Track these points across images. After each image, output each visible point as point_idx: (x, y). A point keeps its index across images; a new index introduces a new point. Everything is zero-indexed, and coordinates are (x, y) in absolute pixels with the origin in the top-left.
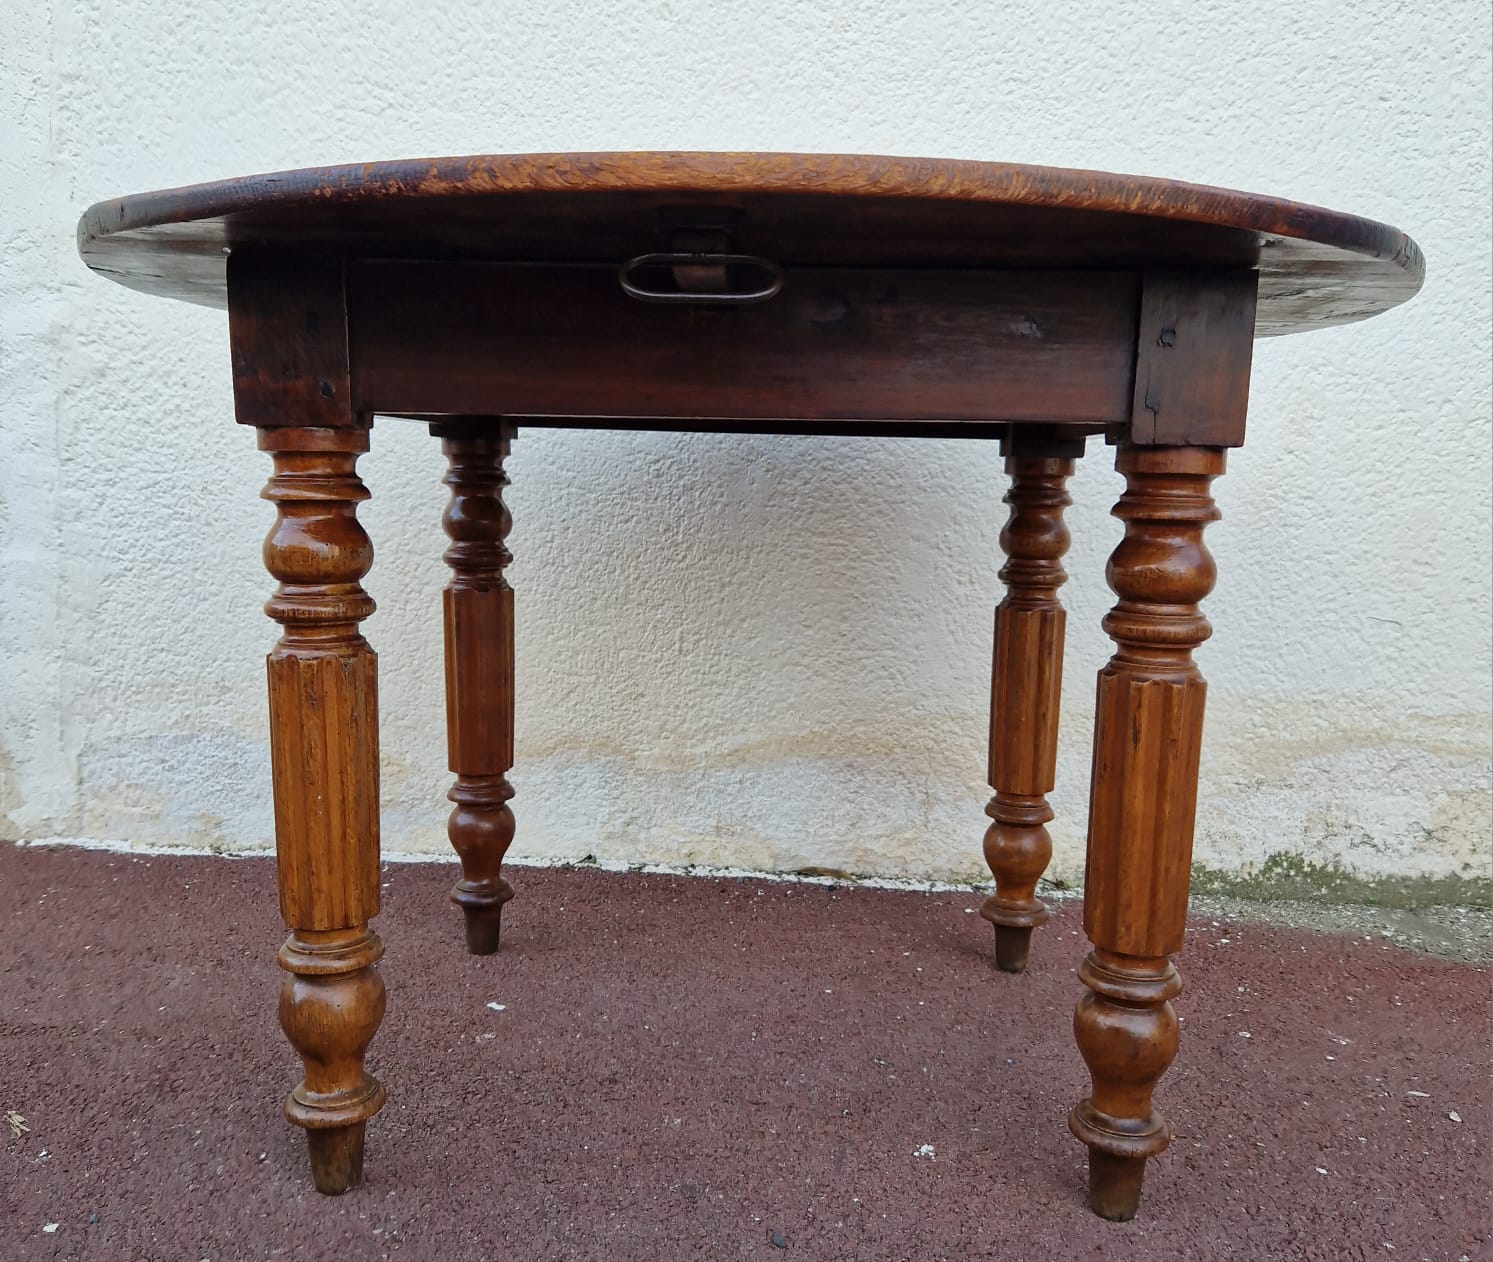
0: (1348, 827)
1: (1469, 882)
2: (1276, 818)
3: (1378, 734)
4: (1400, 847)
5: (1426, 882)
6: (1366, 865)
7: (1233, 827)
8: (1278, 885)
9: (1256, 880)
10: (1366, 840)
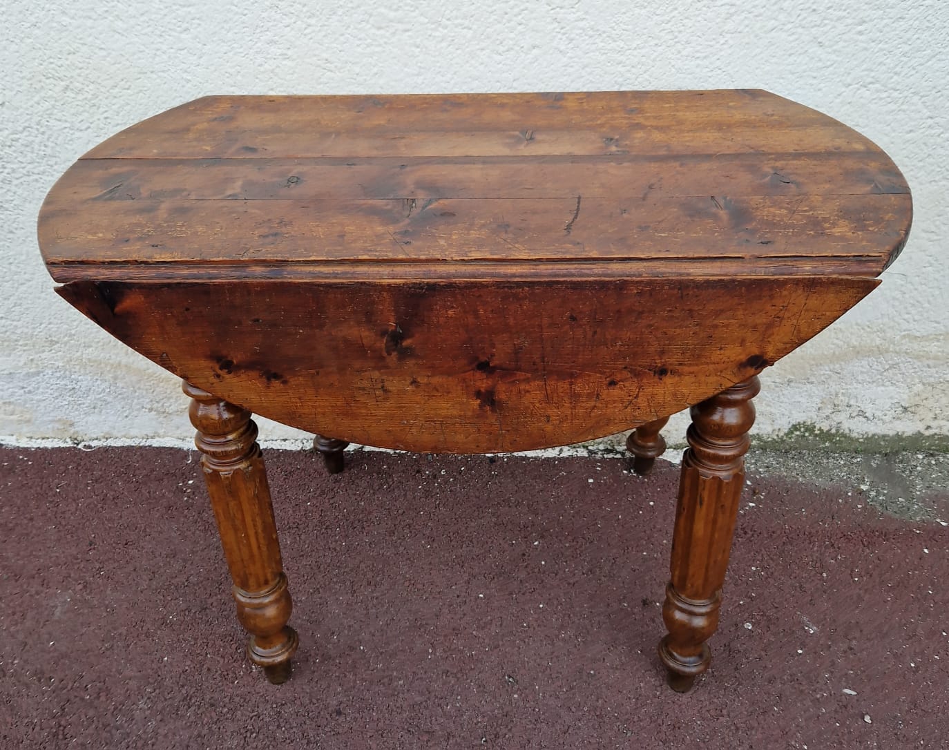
0: (849, 406)
1: (928, 437)
2: (799, 402)
3: (878, 347)
4: (884, 417)
5: (899, 438)
6: (858, 428)
7: (768, 408)
8: (796, 441)
9: (782, 439)
10: (861, 413)
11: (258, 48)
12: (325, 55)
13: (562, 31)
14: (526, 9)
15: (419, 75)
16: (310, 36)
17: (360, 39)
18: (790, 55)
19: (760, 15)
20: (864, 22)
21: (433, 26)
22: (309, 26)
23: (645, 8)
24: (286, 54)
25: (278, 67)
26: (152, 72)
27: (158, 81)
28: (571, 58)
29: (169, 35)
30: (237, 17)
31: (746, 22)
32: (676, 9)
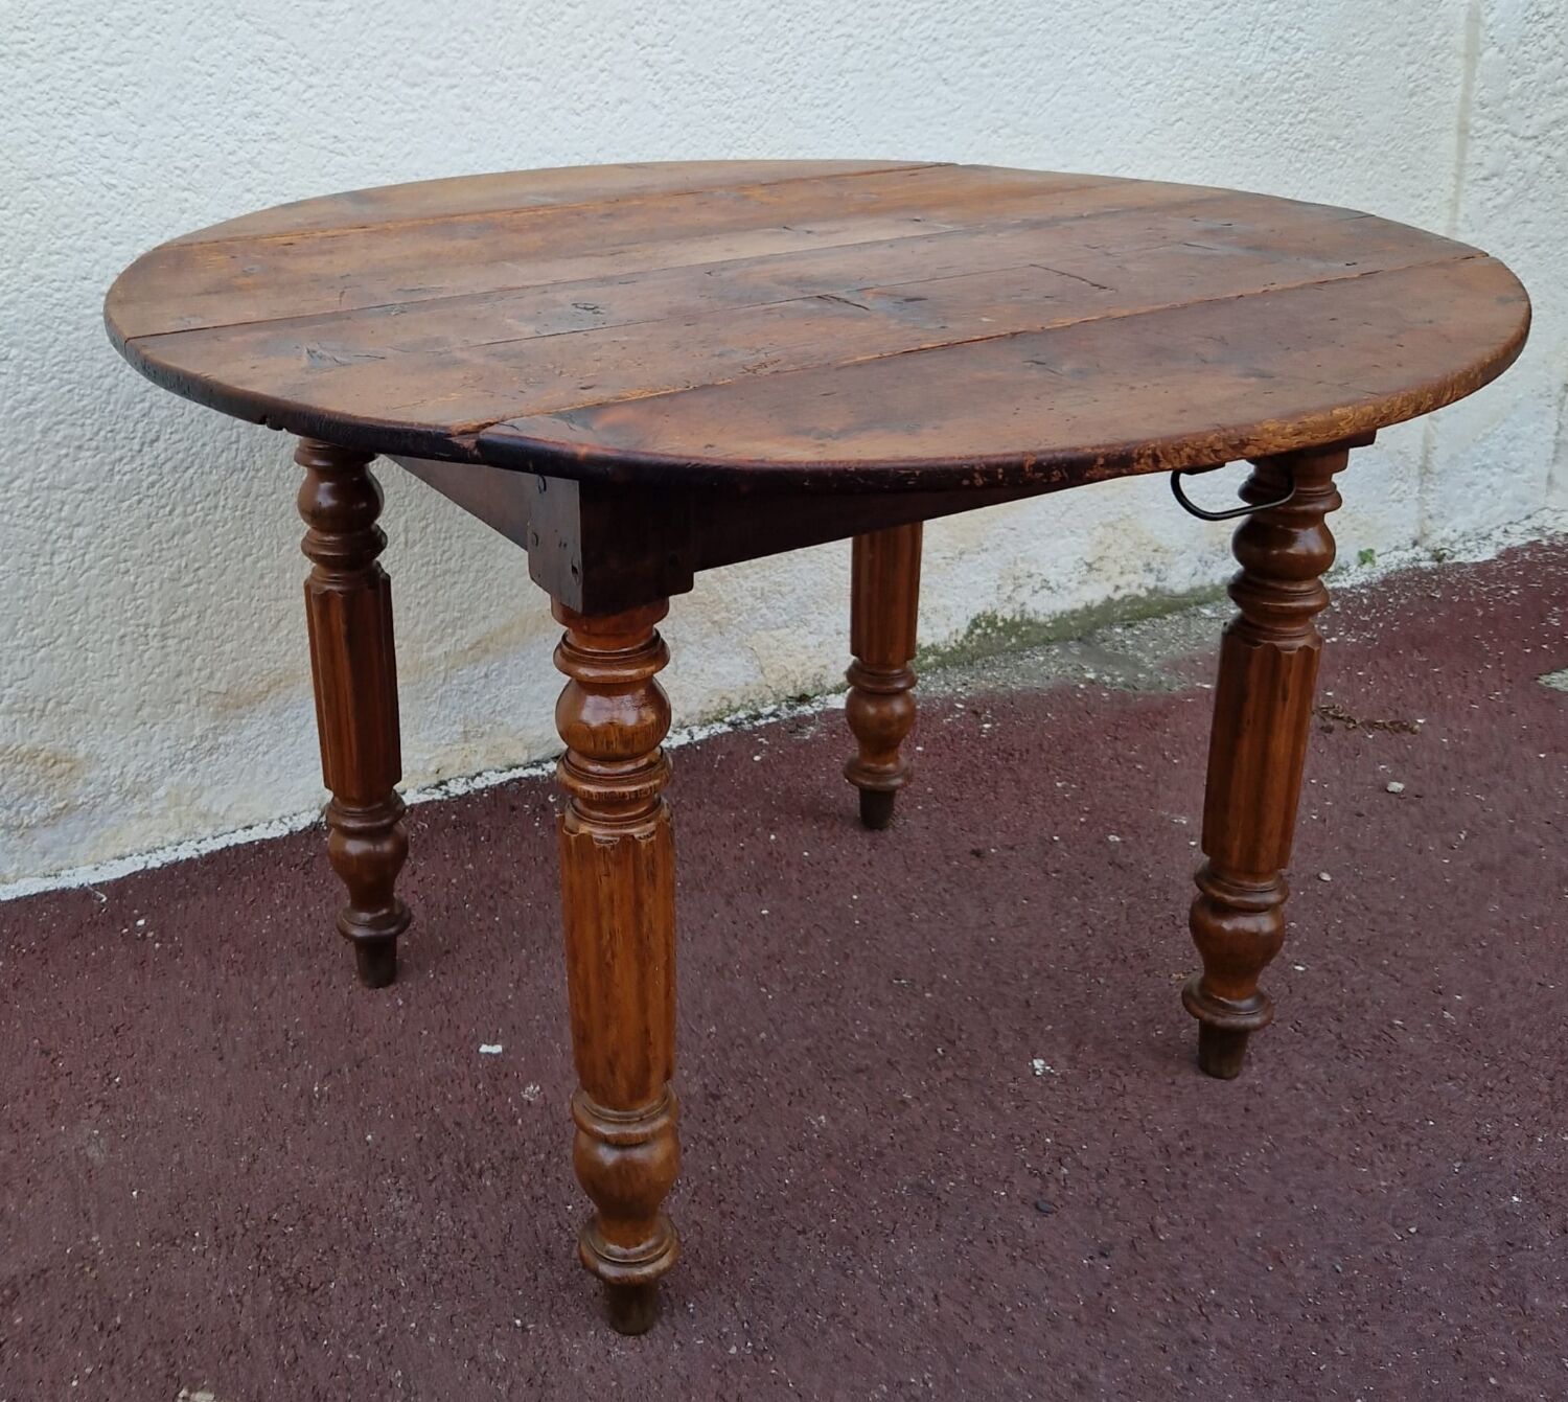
0: (1030, 576)
1: (1119, 601)
2: (975, 583)
5: (1088, 610)
6: (1044, 607)
8: (979, 646)
9: (961, 645)
10: (1044, 584)
11: (231, 125)
12: (333, 131)
13: (655, 78)
14: (609, 50)
15: (470, 151)
16: (310, 103)
17: (386, 103)
18: (916, 96)
19: (879, 48)
20: (987, 52)
21: (489, 79)
22: (311, 87)
23: (752, 42)
24: (274, 133)
25: (260, 153)
26: (49, 176)
27: (58, 190)
28: (669, 114)
29: (83, 114)
30: (198, 79)
31: (866, 57)
32: (787, 43)
